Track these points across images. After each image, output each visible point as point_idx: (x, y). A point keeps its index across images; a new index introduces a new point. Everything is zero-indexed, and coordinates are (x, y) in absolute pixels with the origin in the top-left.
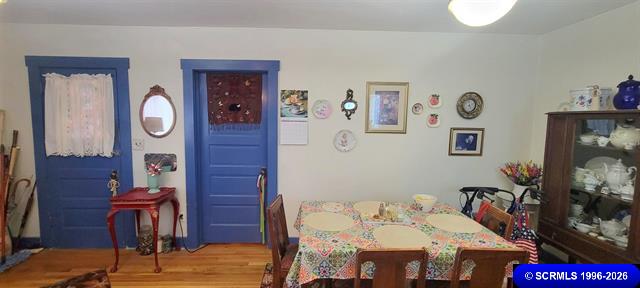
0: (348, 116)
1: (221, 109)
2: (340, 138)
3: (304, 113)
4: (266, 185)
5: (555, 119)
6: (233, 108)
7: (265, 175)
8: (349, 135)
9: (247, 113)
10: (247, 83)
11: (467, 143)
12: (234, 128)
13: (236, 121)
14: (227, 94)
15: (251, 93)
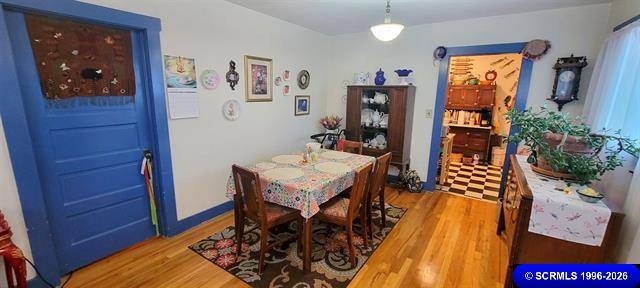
0: (232, 87)
1: (66, 75)
2: (228, 109)
3: (193, 83)
4: (153, 169)
5: (351, 89)
6: (89, 74)
7: (151, 158)
8: (235, 104)
9: (115, 82)
10: (109, 41)
11: (302, 106)
12: (93, 103)
13: (97, 93)
14: (75, 52)
15: (117, 55)
